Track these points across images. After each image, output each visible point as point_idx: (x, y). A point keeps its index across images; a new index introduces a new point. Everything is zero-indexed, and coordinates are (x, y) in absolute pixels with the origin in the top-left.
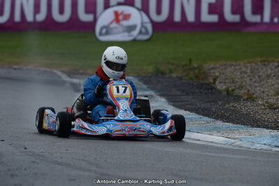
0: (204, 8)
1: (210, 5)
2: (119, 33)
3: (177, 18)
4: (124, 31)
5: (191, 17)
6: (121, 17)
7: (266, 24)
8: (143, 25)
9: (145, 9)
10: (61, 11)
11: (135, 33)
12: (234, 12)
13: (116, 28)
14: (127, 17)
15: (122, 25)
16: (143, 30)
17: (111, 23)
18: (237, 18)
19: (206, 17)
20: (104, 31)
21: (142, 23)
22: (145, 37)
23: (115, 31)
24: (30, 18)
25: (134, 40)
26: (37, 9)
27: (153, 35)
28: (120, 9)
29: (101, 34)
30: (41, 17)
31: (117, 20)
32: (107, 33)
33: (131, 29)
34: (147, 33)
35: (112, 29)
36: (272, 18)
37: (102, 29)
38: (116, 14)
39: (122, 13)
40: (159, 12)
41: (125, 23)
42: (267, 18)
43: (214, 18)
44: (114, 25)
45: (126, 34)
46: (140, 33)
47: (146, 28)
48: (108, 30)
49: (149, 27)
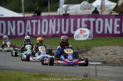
0: (115, 29)
1: (117, 28)
2: (82, 37)
3: (106, 32)
4: (83, 37)
5: (111, 32)
6: (82, 32)
8: (90, 35)
10: (65, 30)
11: (87, 37)
13: (81, 35)
14: (84, 32)
16: (90, 36)
17: (79, 34)
19: (116, 32)
20: (77, 37)
21: (90, 34)
23: (80, 36)
24: (54, 32)
26: (56, 30)
30: (58, 32)
31: (81, 33)
32: (78, 37)
35: (79, 36)
37: (76, 36)
38: (81, 31)
39: (83, 30)
41: (84, 34)
43: (119, 32)
44: (80, 34)
46: (89, 37)
48: (78, 36)
49: (92, 35)
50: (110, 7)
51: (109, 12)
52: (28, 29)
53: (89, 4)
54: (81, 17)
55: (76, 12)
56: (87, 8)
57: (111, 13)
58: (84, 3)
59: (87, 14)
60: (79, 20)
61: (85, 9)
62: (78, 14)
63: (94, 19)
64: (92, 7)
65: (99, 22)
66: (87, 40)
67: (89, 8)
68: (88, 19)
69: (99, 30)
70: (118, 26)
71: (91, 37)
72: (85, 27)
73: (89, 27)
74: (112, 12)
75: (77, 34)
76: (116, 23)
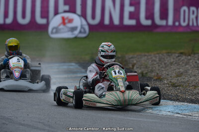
0: (126, 15)
1: (131, 13)
2: (65, 32)
3: (107, 22)
4: (69, 31)
5: (116, 21)
6: (66, 21)
7: (170, 26)
8: (82, 27)
9: (84, 15)
10: (24, 16)
11: (76, 32)
12: (147, 18)
13: (63, 29)
14: (71, 21)
15: (67, 27)
16: (82, 30)
17: (60, 25)
18: (149, 22)
19: (128, 22)
20: (54, 31)
21: (82, 25)
22: (83, 35)
23: (62, 31)
24: (1, 21)
25: (76, 38)
27: (89, 34)
28: (66, 15)
29: (52, 33)
30: (9, 20)
31: (64, 23)
32: (57, 32)
33: (73, 29)
34: (85, 32)
35: (60, 30)
36: (174, 22)
37: (53, 29)
38: (63, 19)
39: (67, 18)
40: (93, 17)
42: (170, 22)
43: (133, 22)
44: (62, 26)
45: (70, 33)
46: (80, 32)
47: (84, 29)
48: (57, 30)
49: (87, 28)
70: (132, 9)
76: (127, 2)
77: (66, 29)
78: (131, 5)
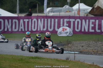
0: (90, 28)
1: (92, 27)
3: (83, 30)
4: (65, 33)
5: (87, 30)
6: (64, 30)
10: (51, 28)
11: (68, 34)
12: (99, 29)
14: (66, 30)
15: (64, 32)
18: (99, 31)
19: (91, 30)
20: (60, 33)
21: (70, 31)
22: (71, 35)
23: (63, 33)
24: (42, 30)
26: (44, 27)
27: (73, 35)
29: (59, 34)
30: (45, 29)
31: (63, 30)
32: (60, 34)
33: (67, 33)
35: (62, 33)
37: (59, 33)
38: (63, 29)
39: (65, 28)
41: (65, 31)
43: (93, 31)
44: (62, 32)
45: (65, 34)
47: (71, 33)
49: (72, 32)
50: (87, 10)
51: (86, 14)
52: (21, 26)
53: (70, 7)
54: (64, 17)
55: (60, 14)
56: (68, 11)
57: (87, 15)
58: (66, 7)
59: (68, 15)
60: (62, 20)
61: (67, 12)
62: (61, 15)
63: (74, 20)
64: (73, 10)
65: (78, 22)
66: (68, 36)
67: (70, 11)
68: (69, 20)
69: (78, 29)
70: (93, 25)
71: (71, 34)
72: (66, 26)
73: (69, 26)
74: (89, 14)
75: (60, 31)
76: (91, 23)
77: (64, 33)
78: (92, 24)
